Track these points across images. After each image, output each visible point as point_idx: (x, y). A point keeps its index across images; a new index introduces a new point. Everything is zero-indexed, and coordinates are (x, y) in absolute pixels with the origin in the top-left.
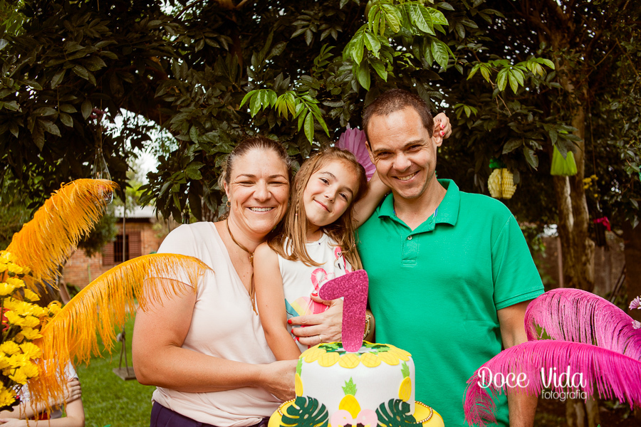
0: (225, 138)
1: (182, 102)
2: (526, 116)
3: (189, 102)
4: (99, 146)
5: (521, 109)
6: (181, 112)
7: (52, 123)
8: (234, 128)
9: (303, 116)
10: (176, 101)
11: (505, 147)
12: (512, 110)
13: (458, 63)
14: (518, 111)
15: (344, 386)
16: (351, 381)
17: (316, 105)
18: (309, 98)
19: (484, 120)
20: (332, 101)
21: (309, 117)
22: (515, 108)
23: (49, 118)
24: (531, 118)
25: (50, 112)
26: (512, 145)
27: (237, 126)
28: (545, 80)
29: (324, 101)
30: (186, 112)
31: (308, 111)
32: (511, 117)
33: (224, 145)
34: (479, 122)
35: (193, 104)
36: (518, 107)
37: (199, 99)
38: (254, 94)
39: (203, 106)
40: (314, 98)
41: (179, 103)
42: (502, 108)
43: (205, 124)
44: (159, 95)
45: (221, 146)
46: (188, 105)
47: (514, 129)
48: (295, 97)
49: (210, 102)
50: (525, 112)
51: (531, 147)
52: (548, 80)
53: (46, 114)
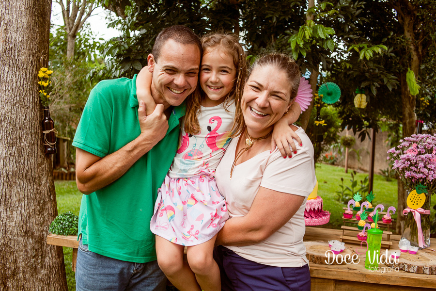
2: (375, 70)
11: (362, 84)
12: (368, 66)
14: (372, 67)
19: (355, 71)
22: (370, 66)
26: (365, 83)
28: (388, 52)
32: (367, 70)
34: (351, 72)
36: (371, 65)
42: (364, 66)
47: (368, 76)
50: (374, 68)
51: (374, 85)
52: (389, 52)
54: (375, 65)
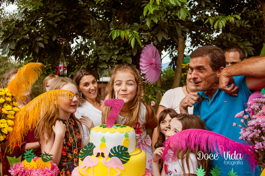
0: (106, 49)
1: (92, 35)
2: (233, 39)
3: (95, 35)
4: (62, 52)
5: (231, 36)
6: (92, 39)
7: (41, 43)
8: (111, 45)
9: (131, 38)
10: (90, 34)
12: (226, 36)
13: (202, 18)
15: (101, 139)
16: (104, 137)
17: (138, 35)
18: (135, 32)
20: (144, 32)
21: (133, 39)
22: (229, 36)
23: (40, 41)
24: (234, 39)
25: (40, 39)
27: (112, 44)
28: (244, 24)
29: (141, 32)
30: (93, 39)
31: (134, 37)
32: (226, 39)
33: (104, 51)
35: (97, 35)
37: (100, 34)
38: (114, 31)
39: (101, 36)
40: (137, 32)
41: (91, 35)
43: (100, 43)
44: (84, 32)
45: (103, 52)
46: (95, 36)
47: (225, 45)
48: (129, 32)
49: (103, 35)
50: (232, 37)
52: (245, 24)
53: (39, 40)
54: (233, 35)
